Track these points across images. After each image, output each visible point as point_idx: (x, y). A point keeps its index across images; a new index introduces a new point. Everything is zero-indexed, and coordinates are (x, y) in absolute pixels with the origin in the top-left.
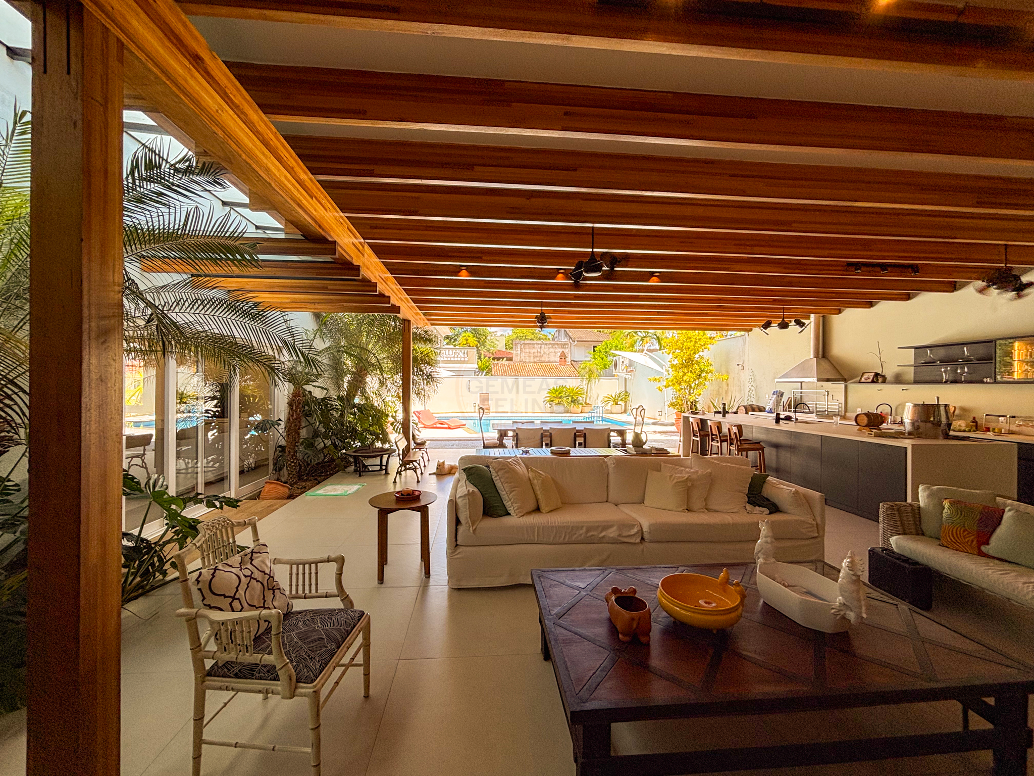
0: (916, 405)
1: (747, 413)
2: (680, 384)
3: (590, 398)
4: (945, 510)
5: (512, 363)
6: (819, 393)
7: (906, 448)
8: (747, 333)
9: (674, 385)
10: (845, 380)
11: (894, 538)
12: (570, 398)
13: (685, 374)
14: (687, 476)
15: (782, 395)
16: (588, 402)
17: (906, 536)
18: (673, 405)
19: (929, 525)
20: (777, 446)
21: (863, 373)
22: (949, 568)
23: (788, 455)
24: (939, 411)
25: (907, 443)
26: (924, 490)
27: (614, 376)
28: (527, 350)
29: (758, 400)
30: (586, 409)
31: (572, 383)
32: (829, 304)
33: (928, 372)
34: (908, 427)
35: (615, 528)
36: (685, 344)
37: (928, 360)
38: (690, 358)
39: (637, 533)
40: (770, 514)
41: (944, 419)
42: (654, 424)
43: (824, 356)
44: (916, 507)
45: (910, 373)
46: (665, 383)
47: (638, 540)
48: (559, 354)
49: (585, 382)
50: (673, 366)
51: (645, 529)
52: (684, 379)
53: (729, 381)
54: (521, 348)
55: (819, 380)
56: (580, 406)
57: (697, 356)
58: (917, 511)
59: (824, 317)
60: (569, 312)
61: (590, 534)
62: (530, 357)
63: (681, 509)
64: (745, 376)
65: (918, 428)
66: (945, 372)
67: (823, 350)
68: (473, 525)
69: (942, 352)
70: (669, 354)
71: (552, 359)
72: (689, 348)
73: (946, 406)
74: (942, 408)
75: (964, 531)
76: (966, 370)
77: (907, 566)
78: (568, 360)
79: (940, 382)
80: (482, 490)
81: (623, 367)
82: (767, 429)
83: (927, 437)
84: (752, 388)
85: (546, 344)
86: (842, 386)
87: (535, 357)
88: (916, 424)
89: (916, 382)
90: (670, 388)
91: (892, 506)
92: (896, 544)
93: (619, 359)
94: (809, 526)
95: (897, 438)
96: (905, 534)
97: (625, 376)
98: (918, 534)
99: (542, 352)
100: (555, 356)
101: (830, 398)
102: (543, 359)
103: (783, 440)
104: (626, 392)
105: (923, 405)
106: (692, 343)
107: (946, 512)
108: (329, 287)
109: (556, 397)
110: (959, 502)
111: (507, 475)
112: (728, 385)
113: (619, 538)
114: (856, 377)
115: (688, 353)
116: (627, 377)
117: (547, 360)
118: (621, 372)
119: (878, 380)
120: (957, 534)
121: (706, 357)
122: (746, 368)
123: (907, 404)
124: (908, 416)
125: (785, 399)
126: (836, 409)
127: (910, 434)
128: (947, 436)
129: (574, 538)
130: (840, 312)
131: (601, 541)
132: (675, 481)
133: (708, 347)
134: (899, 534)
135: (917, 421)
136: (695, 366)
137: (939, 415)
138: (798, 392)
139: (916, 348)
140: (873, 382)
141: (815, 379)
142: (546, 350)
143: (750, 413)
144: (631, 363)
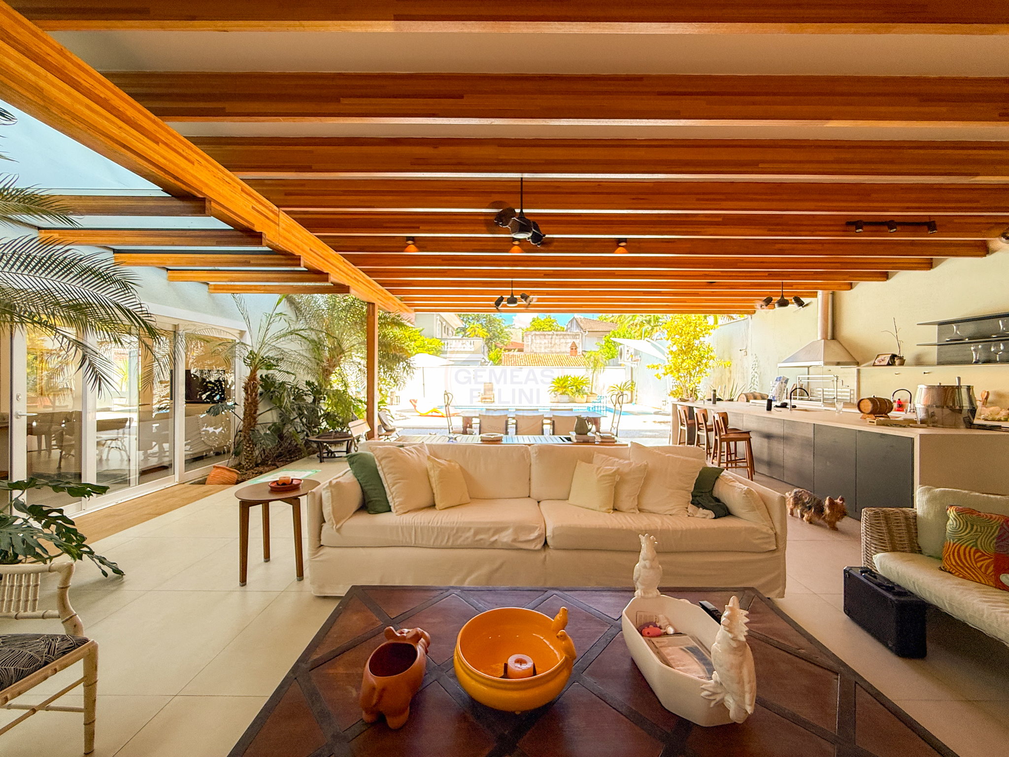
0: (930, 388)
1: (748, 401)
2: (679, 371)
3: (596, 388)
4: (950, 522)
5: (522, 354)
6: (827, 378)
7: (912, 439)
8: (749, 316)
9: (672, 372)
10: (858, 364)
11: (878, 555)
12: (574, 388)
13: (684, 360)
14: (615, 468)
15: (786, 382)
16: (593, 392)
17: (897, 554)
18: (673, 394)
19: (926, 539)
20: (768, 436)
21: (878, 355)
22: (950, 605)
23: (781, 447)
24: (960, 393)
25: (915, 434)
26: (923, 492)
27: (620, 365)
28: (538, 341)
29: (762, 388)
30: (592, 399)
31: (576, 372)
32: (835, 277)
33: (953, 351)
34: (921, 415)
35: (510, 531)
36: (684, 329)
37: (954, 337)
38: (689, 344)
39: (539, 536)
40: (715, 518)
41: (966, 404)
42: (656, 413)
43: (834, 338)
44: (911, 515)
45: (933, 353)
46: (663, 371)
47: (539, 546)
48: (570, 345)
49: (591, 371)
50: (671, 352)
51: (549, 533)
52: (683, 365)
53: (731, 369)
54: (532, 340)
55: (826, 364)
56: (585, 396)
57: (697, 342)
58: (912, 522)
59: (833, 294)
60: (548, 293)
61: (478, 538)
62: (541, 347)
63: (604, 509)
64: (749, 361)
65: (933, 415)
66: (974, 351)
67: (833, 332)
68: (337, 523)
69: (971, 328)
70: (668, 339)
71: (563, 349)
72: (688, 333)
73: (969, 388)
74: (964, 391)
75: (975, 553)
76: (1002, 347)
77: (890, 596)
78: (580, 350)
79: (969, 362)
80: (361, 482)
81: (628, 356)
82: (758, 418)
83: (944, 426)
84: (756, 375)
85: (557, 335)
86: (854, 369)
87: (545, 348)
88: (931, 411)
89: (940, 363)
90: (669, 375)
91: (876, 513)
92: (881, 563)
93: (624, 347)
94: (762, 536)
95: (904, 427)
96: (894, 550)
97: (630, 365)
98: (913, 551)
99: (553, 342)
100: (566, 346)
101: (840, 383)
102: (553, 350)
103: (776, 430)
104: (633, 382)
105: (940, 386)
106: (692, 329)
107: (951, 523)
108: (252, 262)
109: (561, 387)
110: (972, 512)
111: (391, 465)
112: (730, 372)
113: (514, 544)
114: (871, 360)
115: (688, 338)
116: (633, 366)
117: (558, 350)
118: (626, 360)
119: (894, 362)
120: (965, 554)
121: (706, 343)
122: (749, 354)
123: (920, 386)
124: (920, 403)
125: (790, 387)
126: (847, 396)
127: (922, 422)
128: (970, 425)
129: (459, 542)
130: (851, 286)
131: (493, 546)
132: (602, 474)
133: (709, 332)
134: (886, 551)
135: (932, 406)
136: (696, 352)
137: (960, 400)
138: (804, 379)
139: (941, 324)
140: (889, 364)
141: (821, 363)
142: (557, 341)
143: (751, 401)
144: (637, 352)
